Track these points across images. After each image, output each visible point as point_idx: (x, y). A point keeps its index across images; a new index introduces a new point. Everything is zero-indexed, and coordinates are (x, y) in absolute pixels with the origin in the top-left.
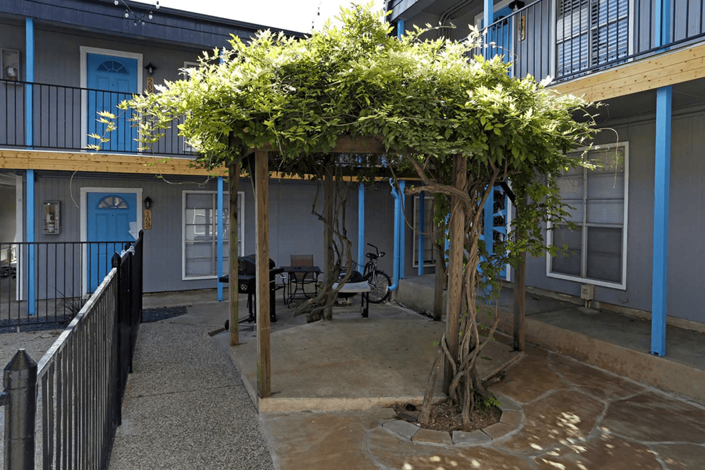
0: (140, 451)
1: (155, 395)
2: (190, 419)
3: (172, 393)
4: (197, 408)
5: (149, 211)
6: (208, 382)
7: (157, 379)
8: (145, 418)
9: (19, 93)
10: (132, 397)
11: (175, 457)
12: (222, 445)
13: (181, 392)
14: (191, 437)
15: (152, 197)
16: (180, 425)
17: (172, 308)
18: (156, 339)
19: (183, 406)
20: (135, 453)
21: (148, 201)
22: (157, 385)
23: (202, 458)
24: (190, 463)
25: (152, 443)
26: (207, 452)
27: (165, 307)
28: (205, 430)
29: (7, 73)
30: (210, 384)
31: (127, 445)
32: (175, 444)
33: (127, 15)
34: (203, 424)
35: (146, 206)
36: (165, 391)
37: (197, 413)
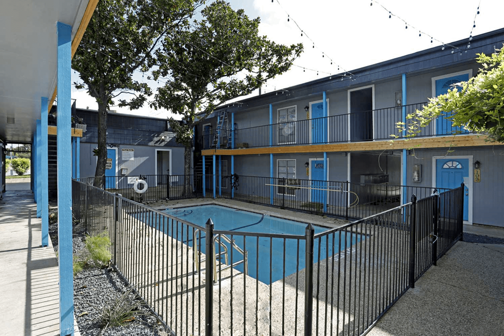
0: (416, 305)
1: (442, 283)
2: (457, 306)
3: (454, 286)
4: (467, 303)
5: (478, 170)
6: (487, 292)
7: (450, 275)
8: (429, 291)
9: (400, 112)
10: (428, 278)
11: (433, 319)
12: (470, 331)
13: (460, 288)
14: (451, 315)
15: (481, 161)
16: (448, 305)
17: (493, 238)
18: (464, 253)
19: (457, 297)
20: (413, 305)
21: (477, 164)
22: (447, 278)
23: (450, 330)
24: (440, 327)
25: (425, 305)
26: (456, 328)
27: (486, 236)
28: (463, 317)
29: (397, 103)
30: (487, 294)
31: (411, 299)
32: (438, 313)
33: (453, 52)
34: (464, 312)
35: (475, 167)
36: (450, 283)
37: (464, 304)
